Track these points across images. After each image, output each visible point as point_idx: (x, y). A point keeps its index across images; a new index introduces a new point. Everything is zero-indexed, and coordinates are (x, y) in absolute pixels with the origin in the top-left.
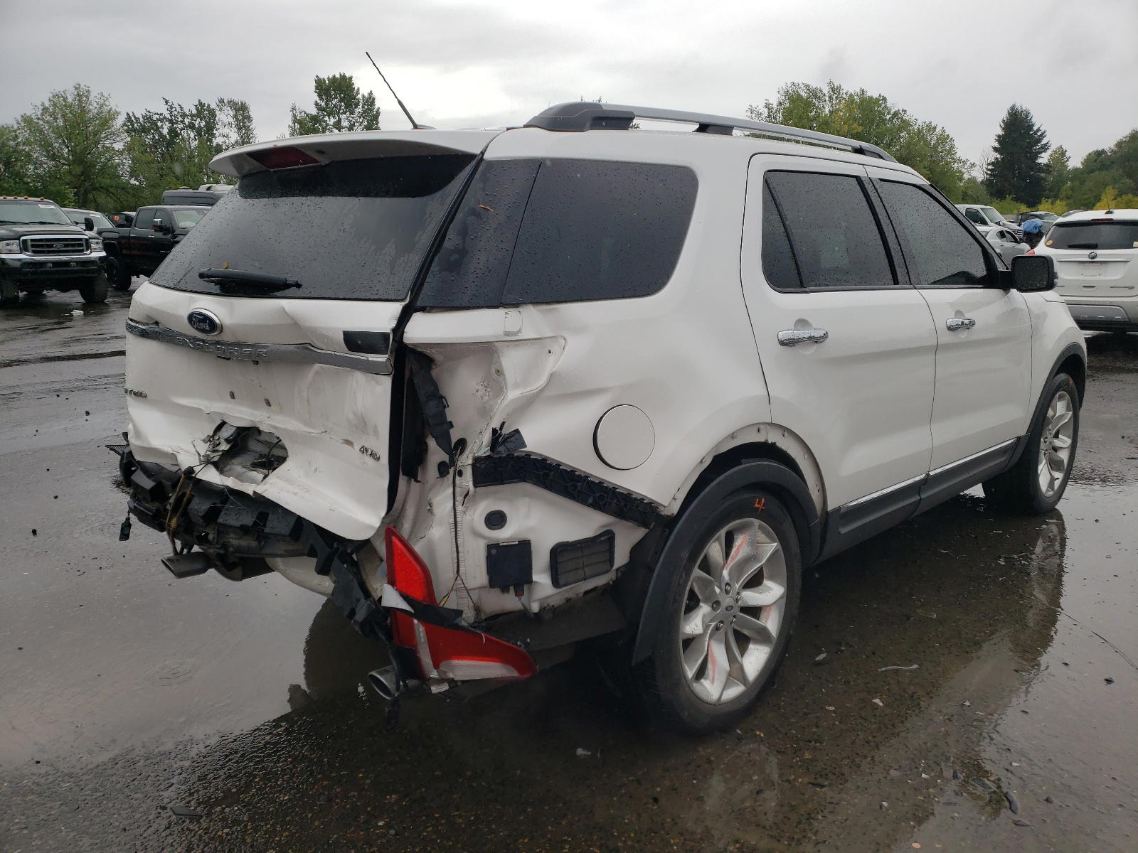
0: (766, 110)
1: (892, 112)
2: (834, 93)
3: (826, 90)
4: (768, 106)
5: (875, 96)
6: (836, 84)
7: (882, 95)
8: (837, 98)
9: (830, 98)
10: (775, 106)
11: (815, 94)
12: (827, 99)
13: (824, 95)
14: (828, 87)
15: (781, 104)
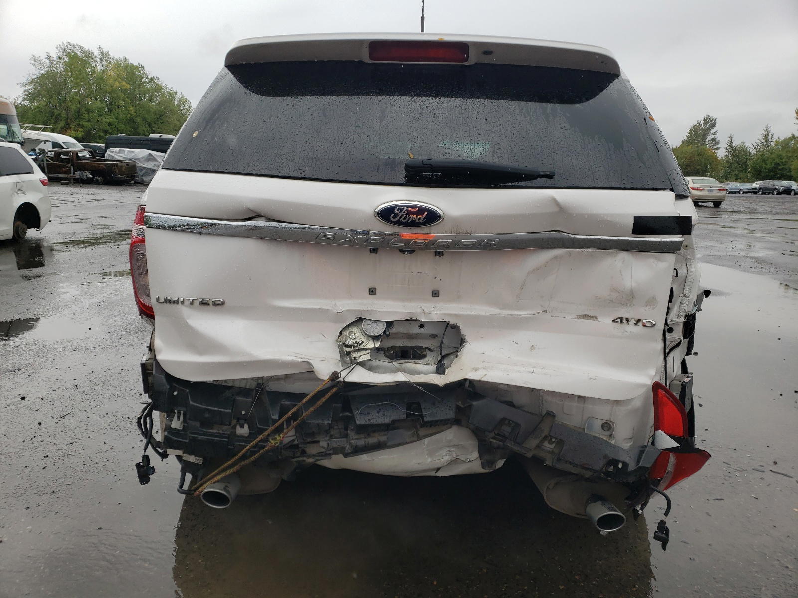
0: (48, 61)
1: (149, 77)
2: (103, 55)
3: (97, 53)
4: (49, 58)
5: (136, 64)
6: (105, 50)
7: (141, 64)
8: (106, 61)
9: (101, 59)
10: (55, 59)
11: (89, 55)
12: (98, 60)
13: (96, 57)
14: (98, 52)
15: (60, 58)
